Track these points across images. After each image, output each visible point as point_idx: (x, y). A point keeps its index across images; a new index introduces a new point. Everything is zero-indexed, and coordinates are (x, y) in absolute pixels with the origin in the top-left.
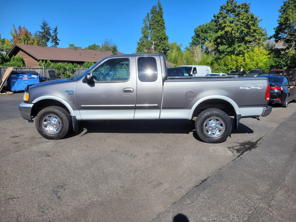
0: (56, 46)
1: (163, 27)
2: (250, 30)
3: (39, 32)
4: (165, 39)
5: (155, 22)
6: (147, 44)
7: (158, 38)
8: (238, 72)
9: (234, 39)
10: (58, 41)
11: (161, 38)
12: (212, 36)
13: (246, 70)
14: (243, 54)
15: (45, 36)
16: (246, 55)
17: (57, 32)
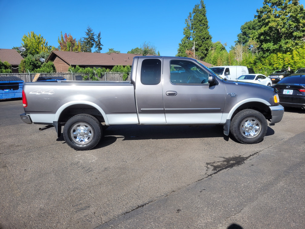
0: (99, 51)
1: (206, 26)
2: (299, 24)
3: (84, 39)
4: (208, 38)
5: (197, 21)
6: (189, 45)
7: (200, 38)
8: (285, 72)
9: (282, 35)
10: (101, 46)
11: (204, 38)
12: (255, 33)
13: (295, 69)
14: (291, 51)
15: (89, 42)
16: (295, 52)
17: (100, 37)
